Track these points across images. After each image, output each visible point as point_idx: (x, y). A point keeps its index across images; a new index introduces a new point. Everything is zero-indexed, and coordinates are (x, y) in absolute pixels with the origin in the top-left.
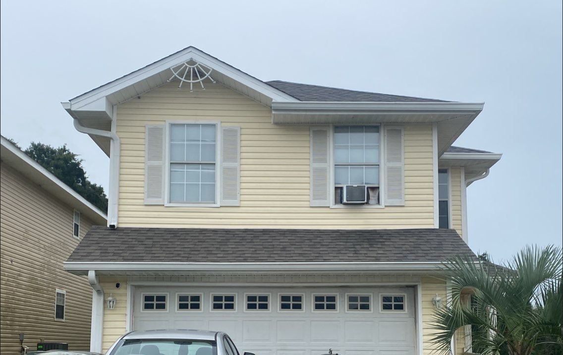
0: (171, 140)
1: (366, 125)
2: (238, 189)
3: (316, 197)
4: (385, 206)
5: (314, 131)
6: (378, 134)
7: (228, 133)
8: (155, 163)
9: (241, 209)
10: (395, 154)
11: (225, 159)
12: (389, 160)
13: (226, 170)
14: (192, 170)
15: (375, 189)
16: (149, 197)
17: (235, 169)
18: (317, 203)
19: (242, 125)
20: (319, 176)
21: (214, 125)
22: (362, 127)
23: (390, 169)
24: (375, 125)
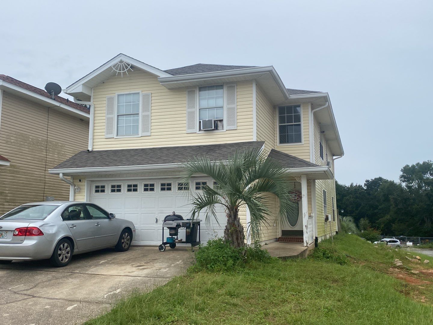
0: (118, 103)
1: (216, 85)
2: (150, 126)
3: (189, 128)
4: (226, 130)
5: (188, 91)
6: (222, 90)
7: (146, 97)
8: (110, 116)
9: (152, 137)
10: (231, 100)
11: (143, 111)
12: (228, 104)
13: (144, 116)
14: (128, 118)
15: (221, 121)
16: (107, 134)
17: (148, 116)
18: (190, 131)
19: (152, 92)
20: (191, 116)
21: (139, 93)
22: (214, 86)
23: (229, 109)
24: (221, 84)
